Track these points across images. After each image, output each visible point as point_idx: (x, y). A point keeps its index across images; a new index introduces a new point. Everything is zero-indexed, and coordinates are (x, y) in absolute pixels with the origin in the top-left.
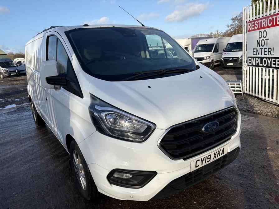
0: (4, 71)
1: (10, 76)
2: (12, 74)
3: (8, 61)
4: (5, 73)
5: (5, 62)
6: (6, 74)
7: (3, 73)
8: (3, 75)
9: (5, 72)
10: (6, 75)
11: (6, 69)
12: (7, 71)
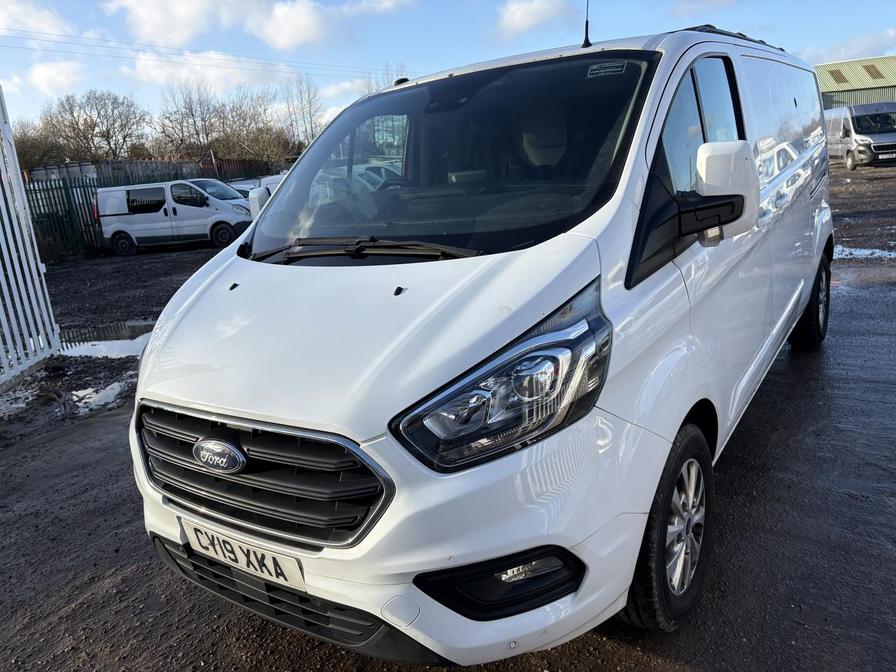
0: (860, 145)
1: (874, 162)
2: (880, 157)
3: (885, 110)
4: (860, 152)
5: (874, 117)
6: (862, 156)
7: (856, 153)
8: (853, 160)
9: (861, 148)
10: (862, 160)
11: (868, 139)
12: (868, 146)
